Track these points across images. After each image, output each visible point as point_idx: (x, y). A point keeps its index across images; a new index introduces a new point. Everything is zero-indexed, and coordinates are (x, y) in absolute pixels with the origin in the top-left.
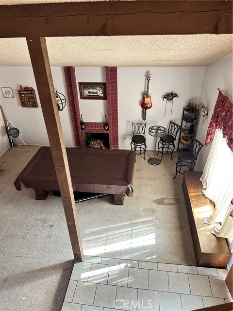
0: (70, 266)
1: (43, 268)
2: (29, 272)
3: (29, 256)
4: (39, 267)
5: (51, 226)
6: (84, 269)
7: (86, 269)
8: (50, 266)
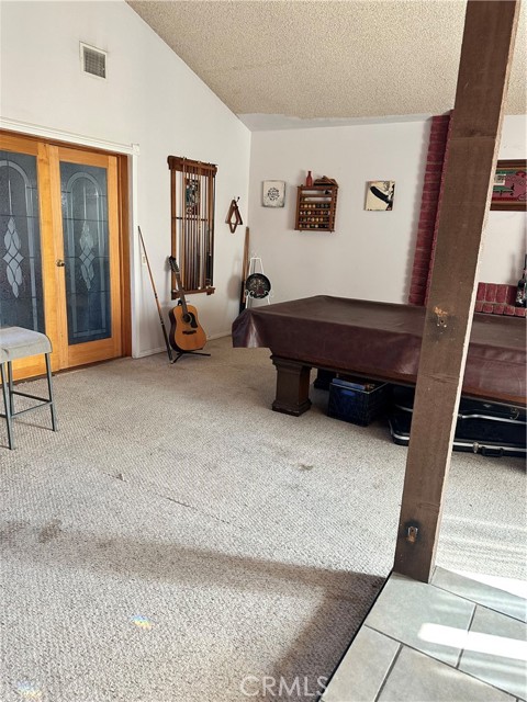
0: (363, 593)
1: (250, 559)
2: (193, 552)
3: (207, 510)
4: (233, 552)
5: (305, 468)
6: (439, 613)
7: (447, 613)
8: (276, 564)
